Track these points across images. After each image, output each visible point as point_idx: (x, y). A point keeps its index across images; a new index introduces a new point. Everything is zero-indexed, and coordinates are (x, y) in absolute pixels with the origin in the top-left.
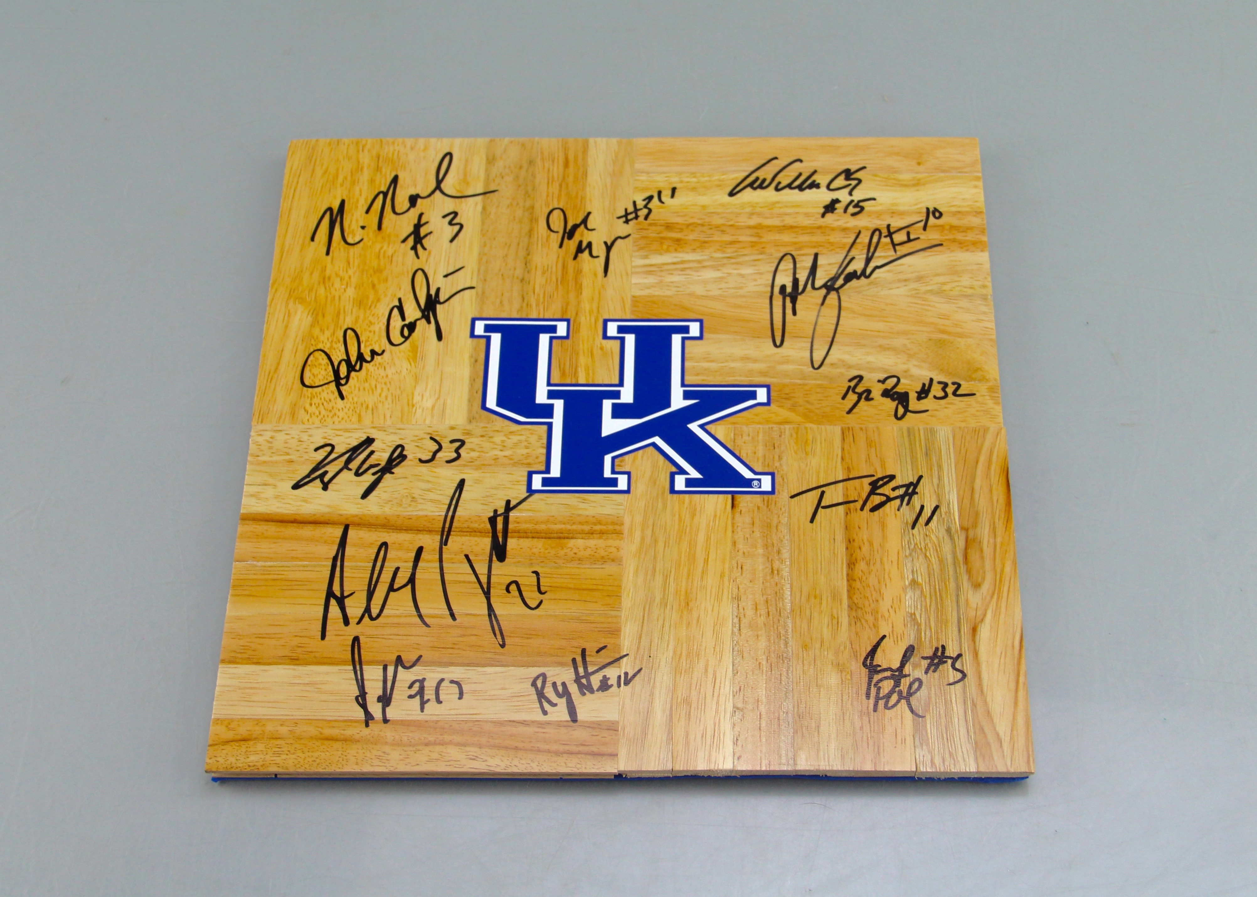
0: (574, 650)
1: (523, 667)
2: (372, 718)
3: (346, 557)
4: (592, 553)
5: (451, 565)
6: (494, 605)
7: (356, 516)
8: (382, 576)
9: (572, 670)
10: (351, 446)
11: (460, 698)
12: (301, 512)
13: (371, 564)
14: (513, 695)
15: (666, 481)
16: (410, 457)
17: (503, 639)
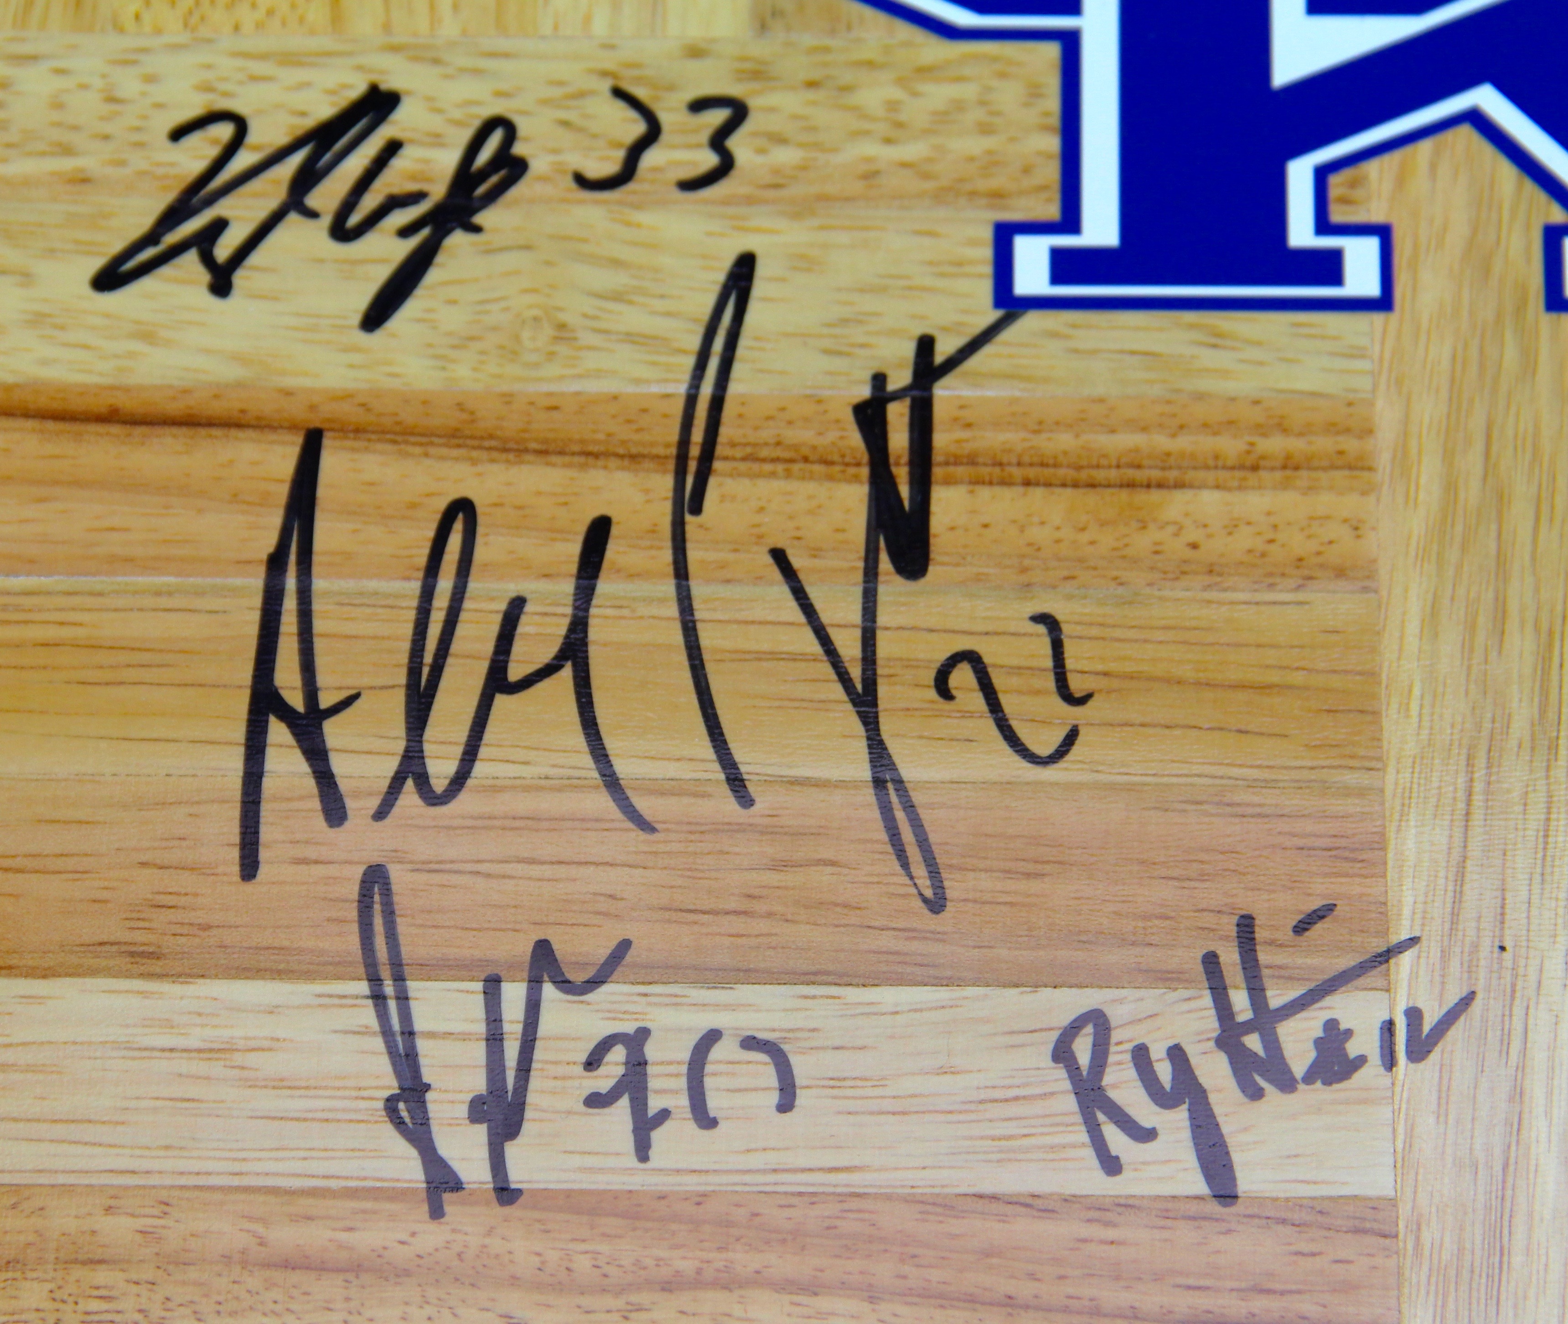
0: (1209, 920)
1: (1016, 986)
2: (457, 1186)
3: (316, 559)
4: (1259, 544)
5: (725, 591)
6: (894, 746)
7: (347, 396)
8: (461, 630)
9: (1207, 1000)
10: (309, 123)
11: (786, 1105)
12: (132, 380)
13: (415, 587)
14: (983, 1095)
15: (1528, 261)
16: (538, 165)
17: (934, 872)
